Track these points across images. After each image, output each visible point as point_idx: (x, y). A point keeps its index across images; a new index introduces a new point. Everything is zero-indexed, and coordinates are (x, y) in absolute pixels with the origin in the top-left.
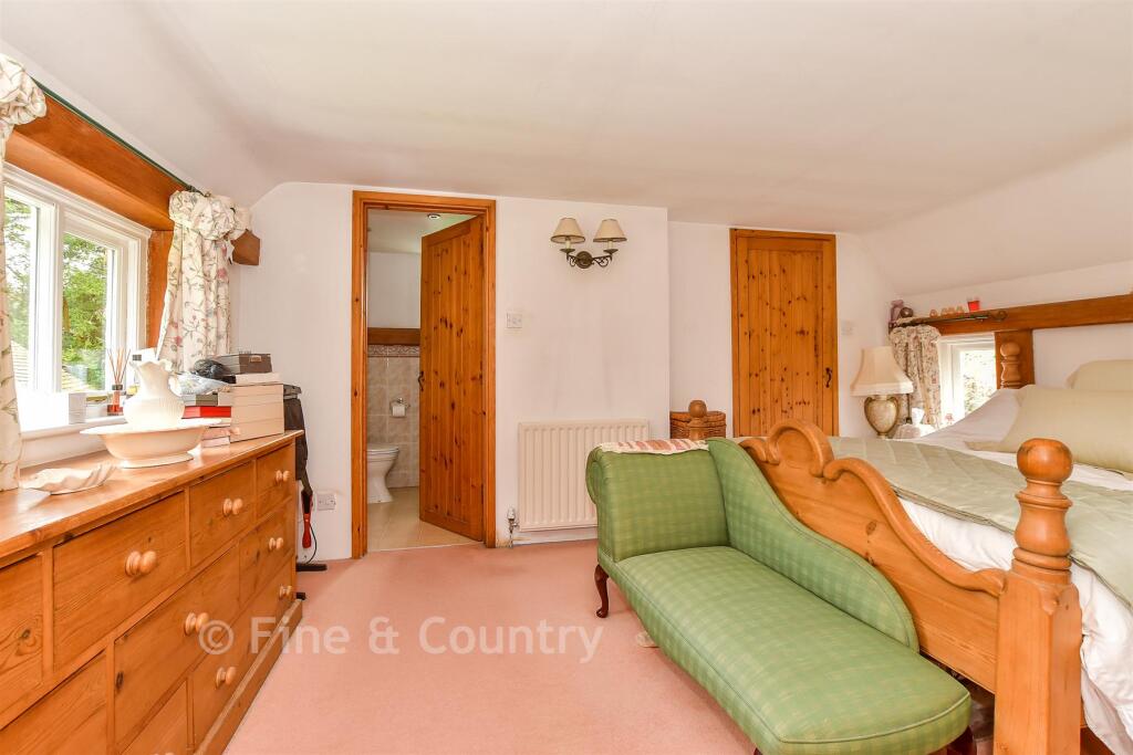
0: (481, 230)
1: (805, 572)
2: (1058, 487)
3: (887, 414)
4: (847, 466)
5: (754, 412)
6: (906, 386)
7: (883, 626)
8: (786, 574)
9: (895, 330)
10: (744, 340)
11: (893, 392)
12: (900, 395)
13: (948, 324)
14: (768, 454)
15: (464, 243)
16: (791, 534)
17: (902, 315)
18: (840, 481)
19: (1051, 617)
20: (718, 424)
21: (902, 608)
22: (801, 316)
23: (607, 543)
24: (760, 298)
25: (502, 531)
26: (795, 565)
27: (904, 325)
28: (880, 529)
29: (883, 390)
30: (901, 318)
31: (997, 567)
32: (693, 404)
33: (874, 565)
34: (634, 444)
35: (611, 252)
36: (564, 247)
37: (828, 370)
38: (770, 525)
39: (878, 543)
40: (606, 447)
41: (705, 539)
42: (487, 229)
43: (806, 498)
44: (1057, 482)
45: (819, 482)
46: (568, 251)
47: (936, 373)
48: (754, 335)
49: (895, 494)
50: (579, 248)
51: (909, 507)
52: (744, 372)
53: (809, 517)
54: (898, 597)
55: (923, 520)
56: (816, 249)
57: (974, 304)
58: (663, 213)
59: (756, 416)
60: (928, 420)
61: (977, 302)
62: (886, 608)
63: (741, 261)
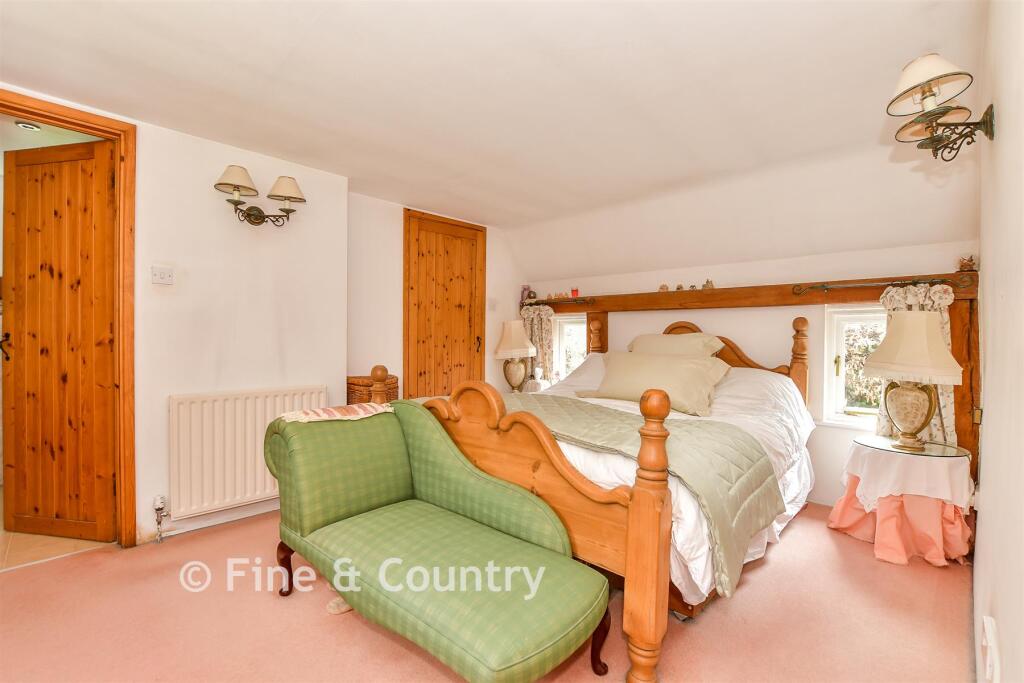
0: (112, 157)
1: (485, 511)
2: (662, 423)
3: (519, 373)
4: (518, 419)
5: (421, 374)
6: (532, 351)
7: (547, 543)
8: (469, 515)
9: (525, 308)
10: (413, 310)
11: (523, 355)
12: (527, 358)
13: (559, 305)
14: (450, 411)
15: (83, 170)
16: (472, 480)
17: (530, 297)
18: (511, 431)
19: (660, 514)
20: (392, 386)
21: (560, 526)
22: (459, 293)
23: (294, 518)
24: (427, 274)
25: (146, 524)
26: (476, 506)
27: (531, 305)
28: (544, 467)
29: (517, 354)
30: (529, 299)
31: (623, 483)
32: (376, 369)
33: (538, 495)
34: (320, 412)
35: (288, 212)
36: (230, 197)
37: (478, 338)
38: (453, 475)
39: (543, 478)
40: (289, 417)
41: (393, 496)
42: (122, 159)
43: (483, 448)
44: (662, 418)
45: (494, 434)
46: (236, 203)
47: (551, 341)
48: (422, 307)
49: (554, 438)
50: (250, 202)
51: (563, 446)
52: (413, 339)
53: (485, 464)
54: (557, 518)
55: (574, 456)
56: (471, 236)
57: (575, 292)
58: (343, 181)
59: (422, 378)
60: (544, 377)
61: (577, 291)
62: (547, 528)
63: (413, 240)
